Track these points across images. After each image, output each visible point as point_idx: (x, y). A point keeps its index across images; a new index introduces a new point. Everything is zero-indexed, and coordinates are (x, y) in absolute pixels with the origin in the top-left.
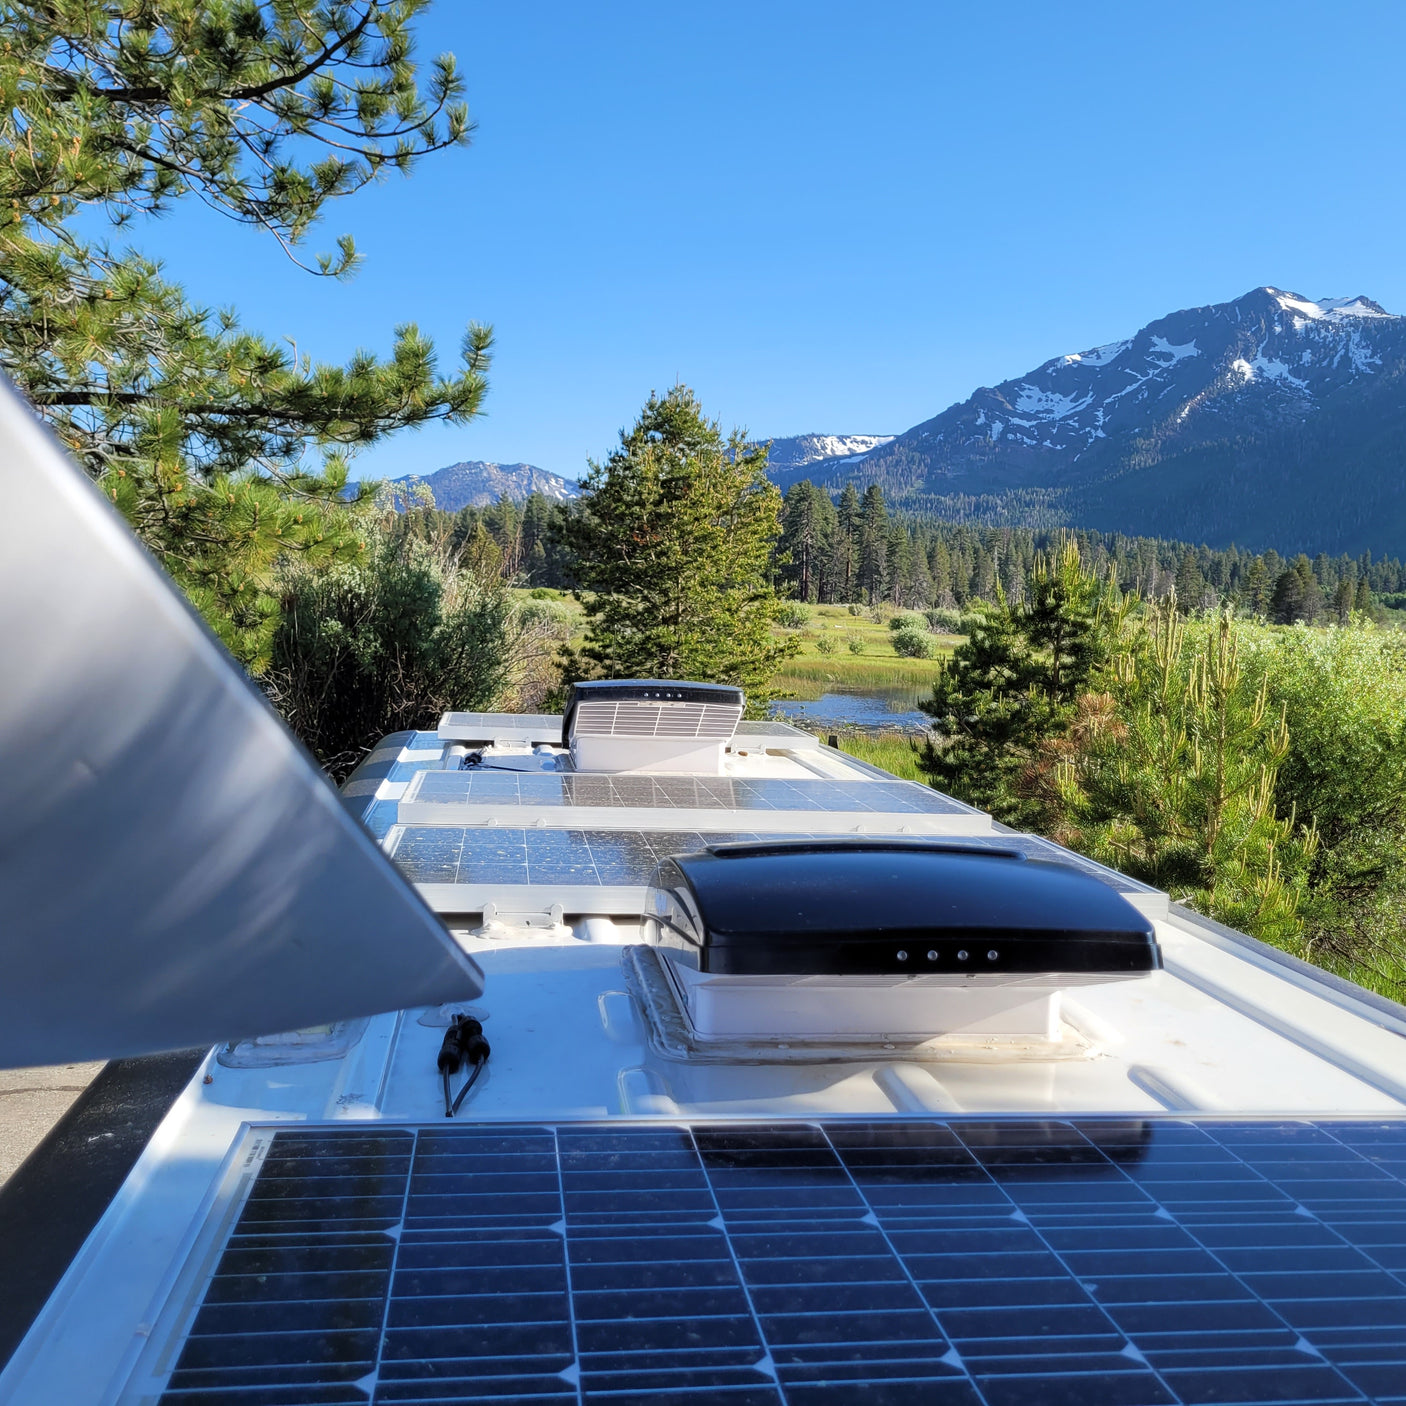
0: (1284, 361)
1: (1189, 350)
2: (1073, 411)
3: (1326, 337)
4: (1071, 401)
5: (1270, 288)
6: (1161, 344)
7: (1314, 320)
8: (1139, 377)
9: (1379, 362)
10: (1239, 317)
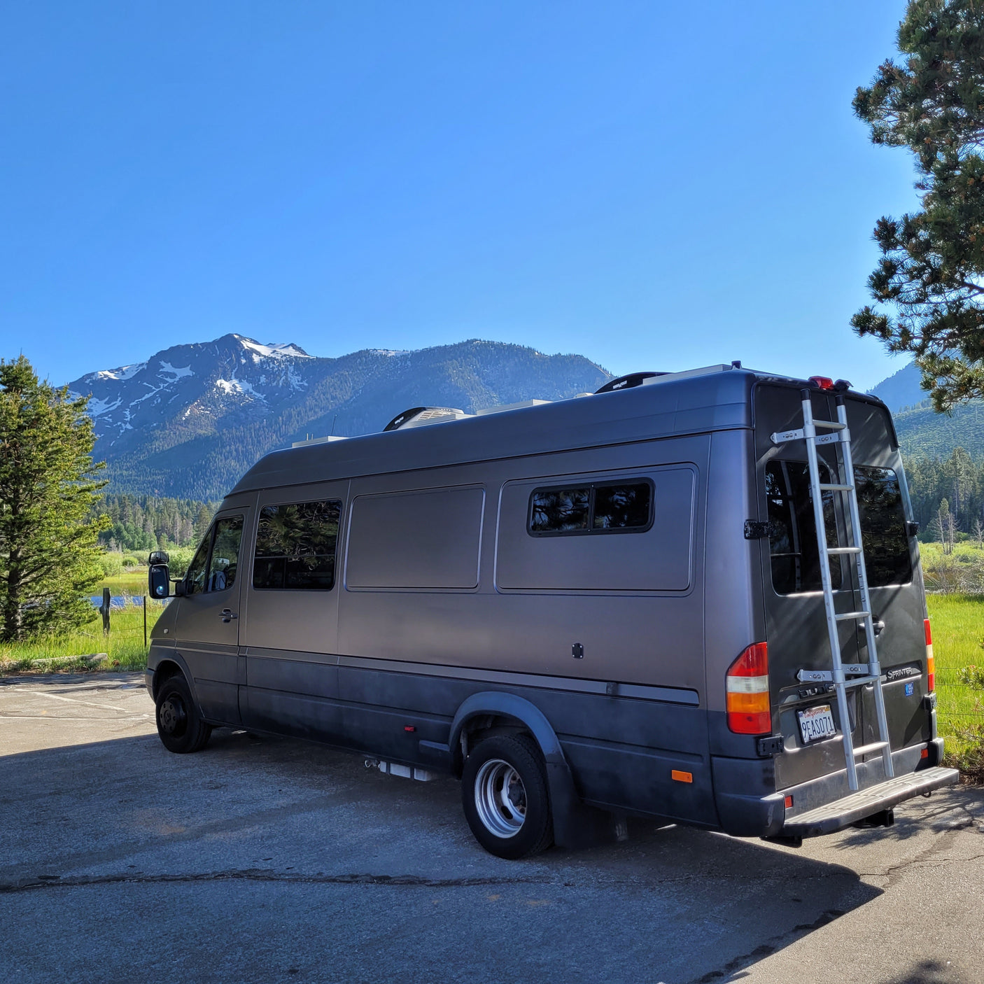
0: (249, 382)
1: (186, 372)
2: (107, 410)
3: (273, 368)
4: (105, 403)
5: (236, 334)
6: (168, 367)
7: (265, 356)
8: (154, 388)
9: (306, 384)
10: (218, 352)
